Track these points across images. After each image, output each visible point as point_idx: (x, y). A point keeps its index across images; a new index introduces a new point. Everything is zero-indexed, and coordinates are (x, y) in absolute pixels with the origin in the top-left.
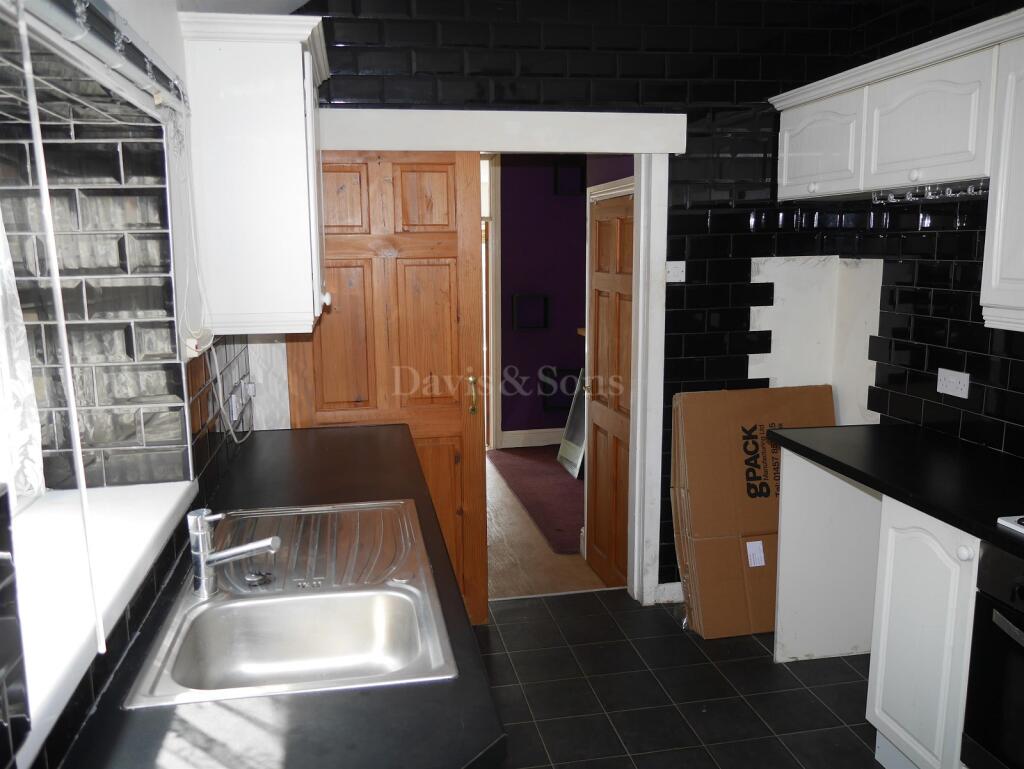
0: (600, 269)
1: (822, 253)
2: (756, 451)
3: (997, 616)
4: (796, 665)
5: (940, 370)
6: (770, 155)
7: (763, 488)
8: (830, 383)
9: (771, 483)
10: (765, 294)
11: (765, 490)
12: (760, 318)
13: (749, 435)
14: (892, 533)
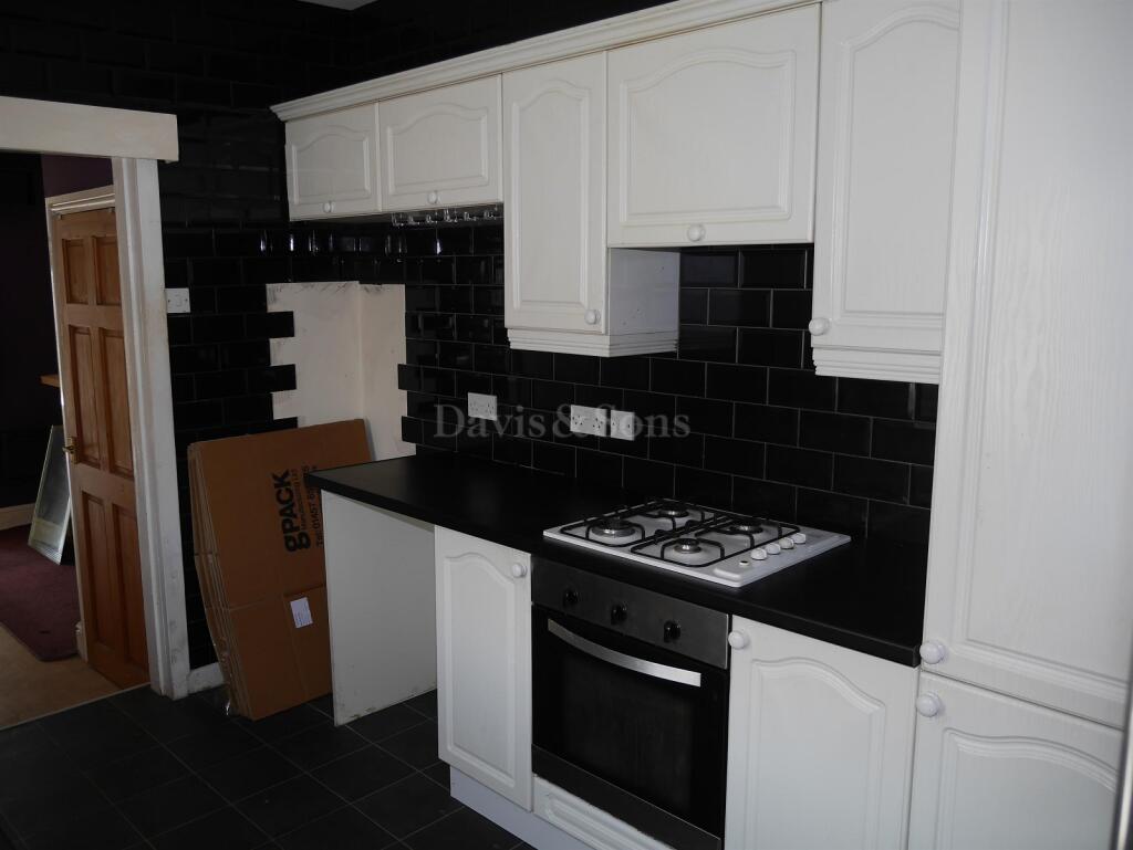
0: (71, 299)
1: (341, 280)
2: (291, 499)
3: (553, 626)
4: (359, 722)
5: (469, 394)
6: (276, 170)
7: (305, 539)
8: (361, 417)
9: (310, 531)
10: (284, 325)
11: (304, 540)
12: (281, 352)
13: (281, 482)
14: (447, 563)
